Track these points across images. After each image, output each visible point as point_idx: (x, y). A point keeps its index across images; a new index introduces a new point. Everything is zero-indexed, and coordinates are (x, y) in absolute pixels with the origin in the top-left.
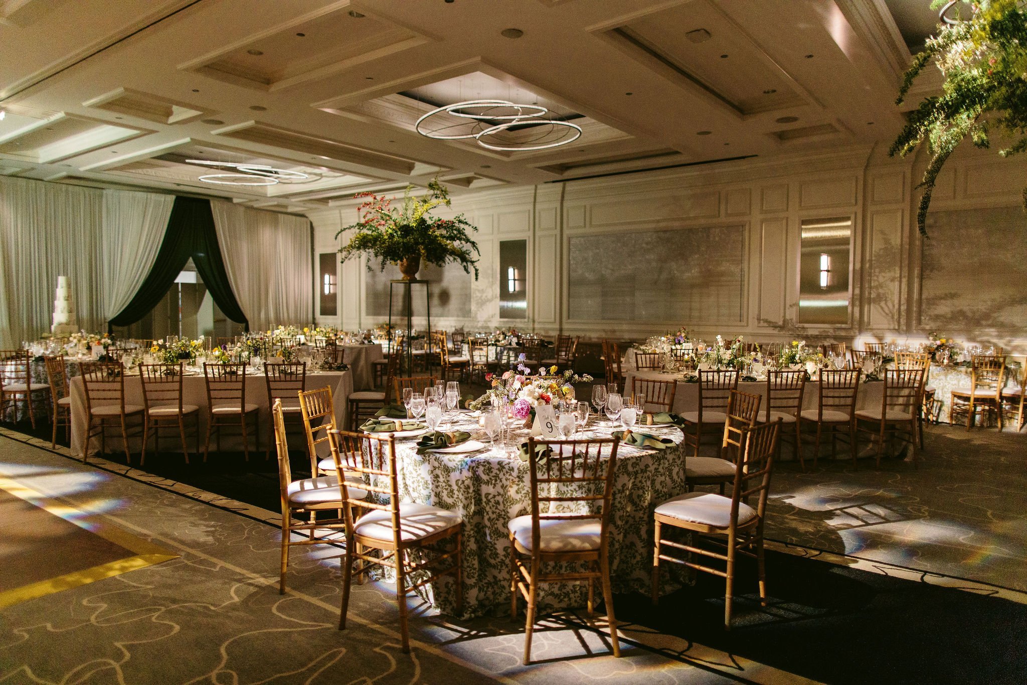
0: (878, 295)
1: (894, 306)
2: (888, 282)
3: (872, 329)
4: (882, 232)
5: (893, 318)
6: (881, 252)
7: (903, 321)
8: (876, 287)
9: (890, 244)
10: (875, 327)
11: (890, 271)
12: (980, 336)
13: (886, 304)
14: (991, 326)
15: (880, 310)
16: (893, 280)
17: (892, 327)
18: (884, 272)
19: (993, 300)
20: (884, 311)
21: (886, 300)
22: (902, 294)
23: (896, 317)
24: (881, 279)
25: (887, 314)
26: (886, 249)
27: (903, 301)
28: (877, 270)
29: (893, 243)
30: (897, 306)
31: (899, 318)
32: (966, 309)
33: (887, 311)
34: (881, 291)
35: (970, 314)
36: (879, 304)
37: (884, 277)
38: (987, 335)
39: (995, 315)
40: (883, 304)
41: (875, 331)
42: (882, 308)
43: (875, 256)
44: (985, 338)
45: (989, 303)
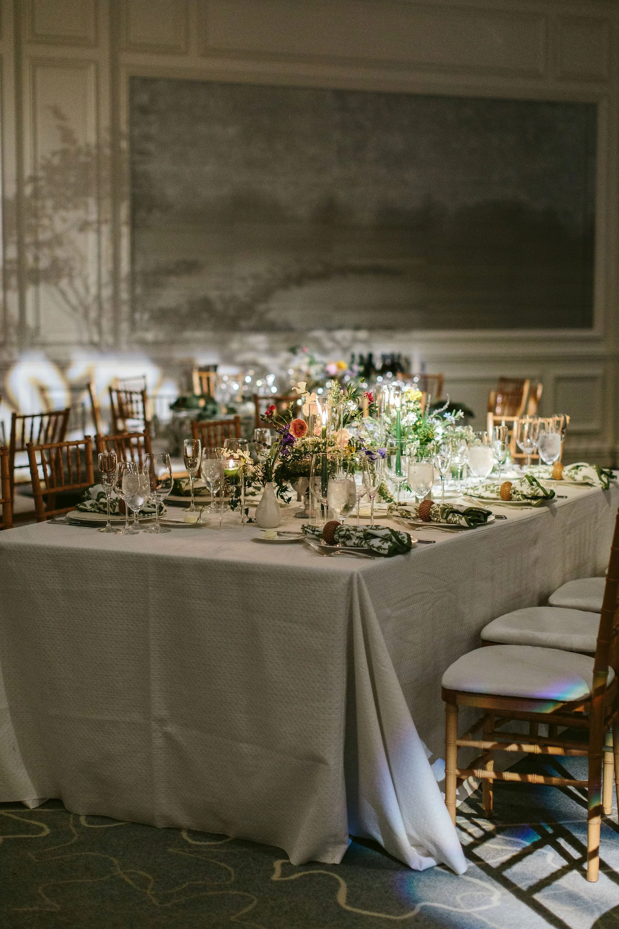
0: (55, 261)
1: (87, 288)
2: (74, 234)
3: (44, 345)
4: (57, 113)
5: (86, 315)
6: (56, 161)
7: (106, 324)
8: (49, 244)
9: (74, 142)
10: (51, 338)
11: (76, 207)
12: (240, 351)
13: (71, 282)
14: (257, 329)
15: (59, 297)
16: (84, 227)
17: (85, 338)
18: (65, 208)
19: (256, 277)
20: (68, 302)
21: (71, 277)
22: (103, 260)
23: (93, 314)
24: (59, 226)
25: (74, 309)
26: (64, 153)
27: (106, 278)
28: (49, 203)
29: (81, 143)
30: (93, 290)
31: (100, 316)
32: (213, 294)
33: (74, 300)
34: (60, 253)
35: (219, 306)
36: (56, 284)
37: (64, 220)
38: (253, 349)
39: (261, 307)
40: (64, 283)
41: (50, 350)
42: (63, 293)
43: (44, 168)
44: (248, 356)
45: (251, 283)
